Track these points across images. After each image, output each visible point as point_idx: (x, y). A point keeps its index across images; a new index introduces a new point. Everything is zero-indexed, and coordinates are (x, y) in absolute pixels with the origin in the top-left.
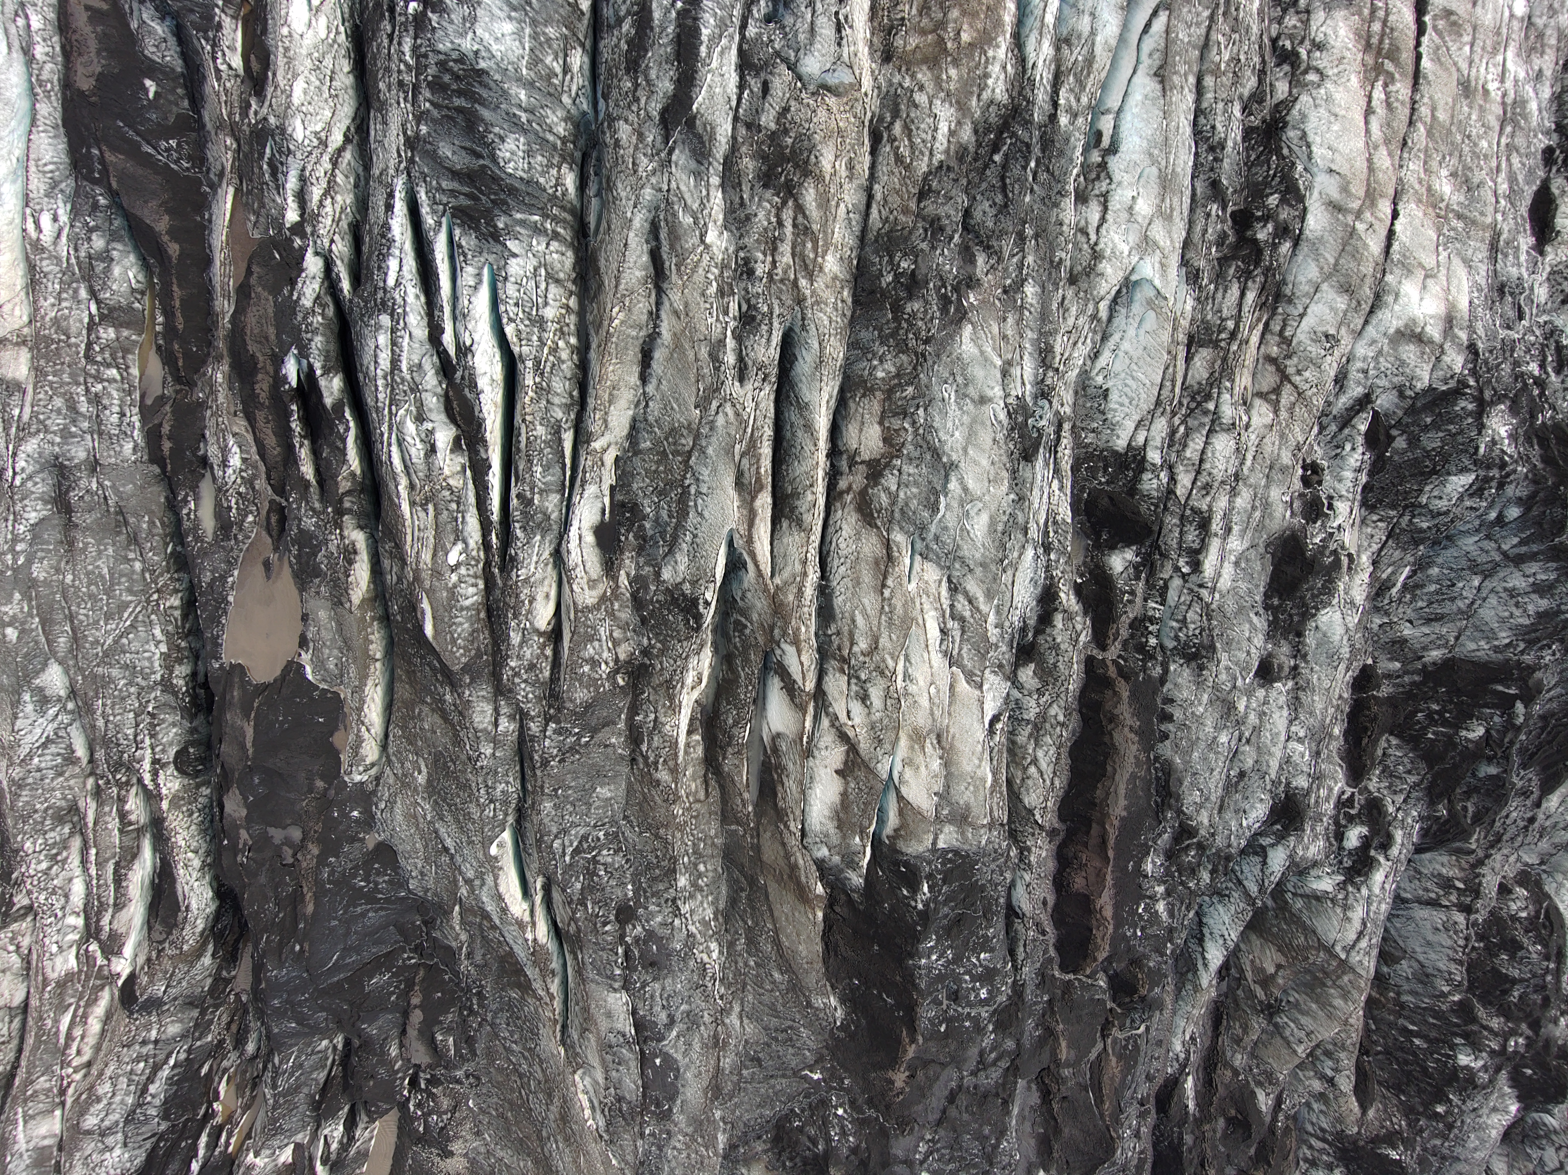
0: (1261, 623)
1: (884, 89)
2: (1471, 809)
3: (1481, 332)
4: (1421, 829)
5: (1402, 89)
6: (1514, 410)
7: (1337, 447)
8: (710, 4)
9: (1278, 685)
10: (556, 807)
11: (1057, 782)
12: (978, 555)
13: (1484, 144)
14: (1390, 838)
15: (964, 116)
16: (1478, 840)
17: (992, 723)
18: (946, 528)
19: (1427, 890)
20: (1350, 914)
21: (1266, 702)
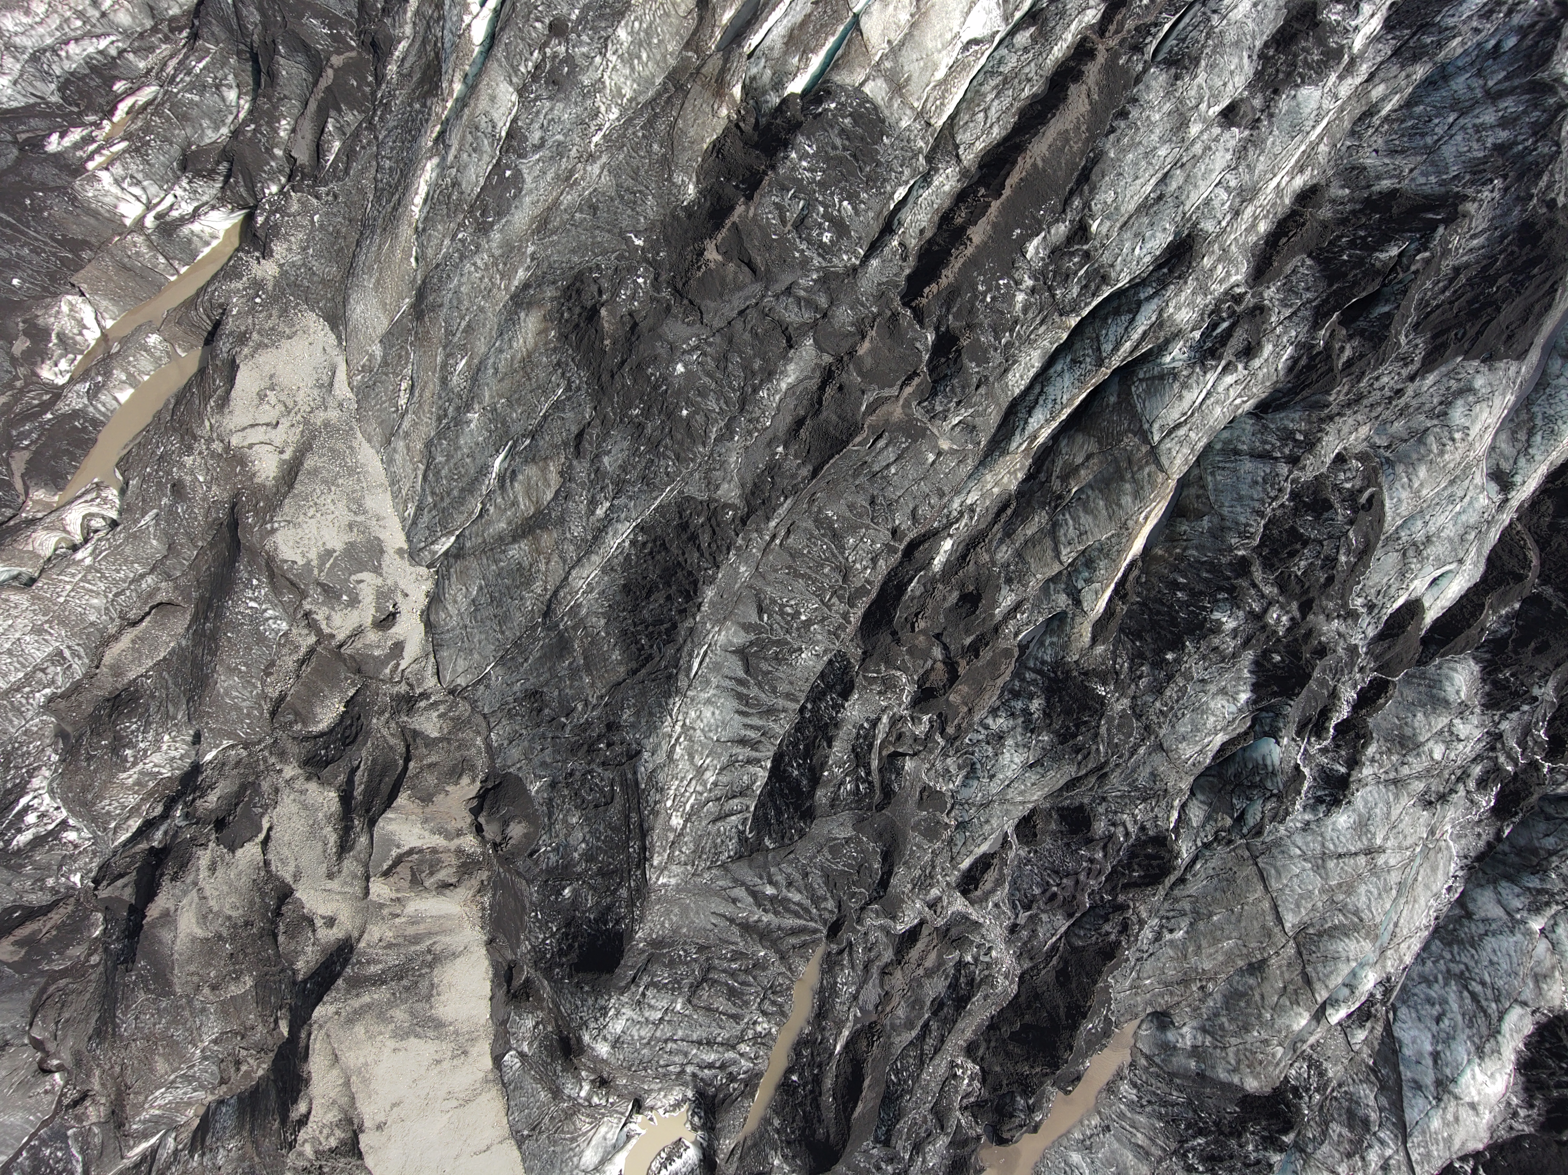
0: (1249, 68)
2: (1348, 353)
4: (1292, 357)
9: (1235, 130)
11: (995, 132)
14: (1259, 346)
16: (1337, 395)
17: (972, 41)
19: (1264, 443)
20: (1185, 393)
21: (1216, 140)
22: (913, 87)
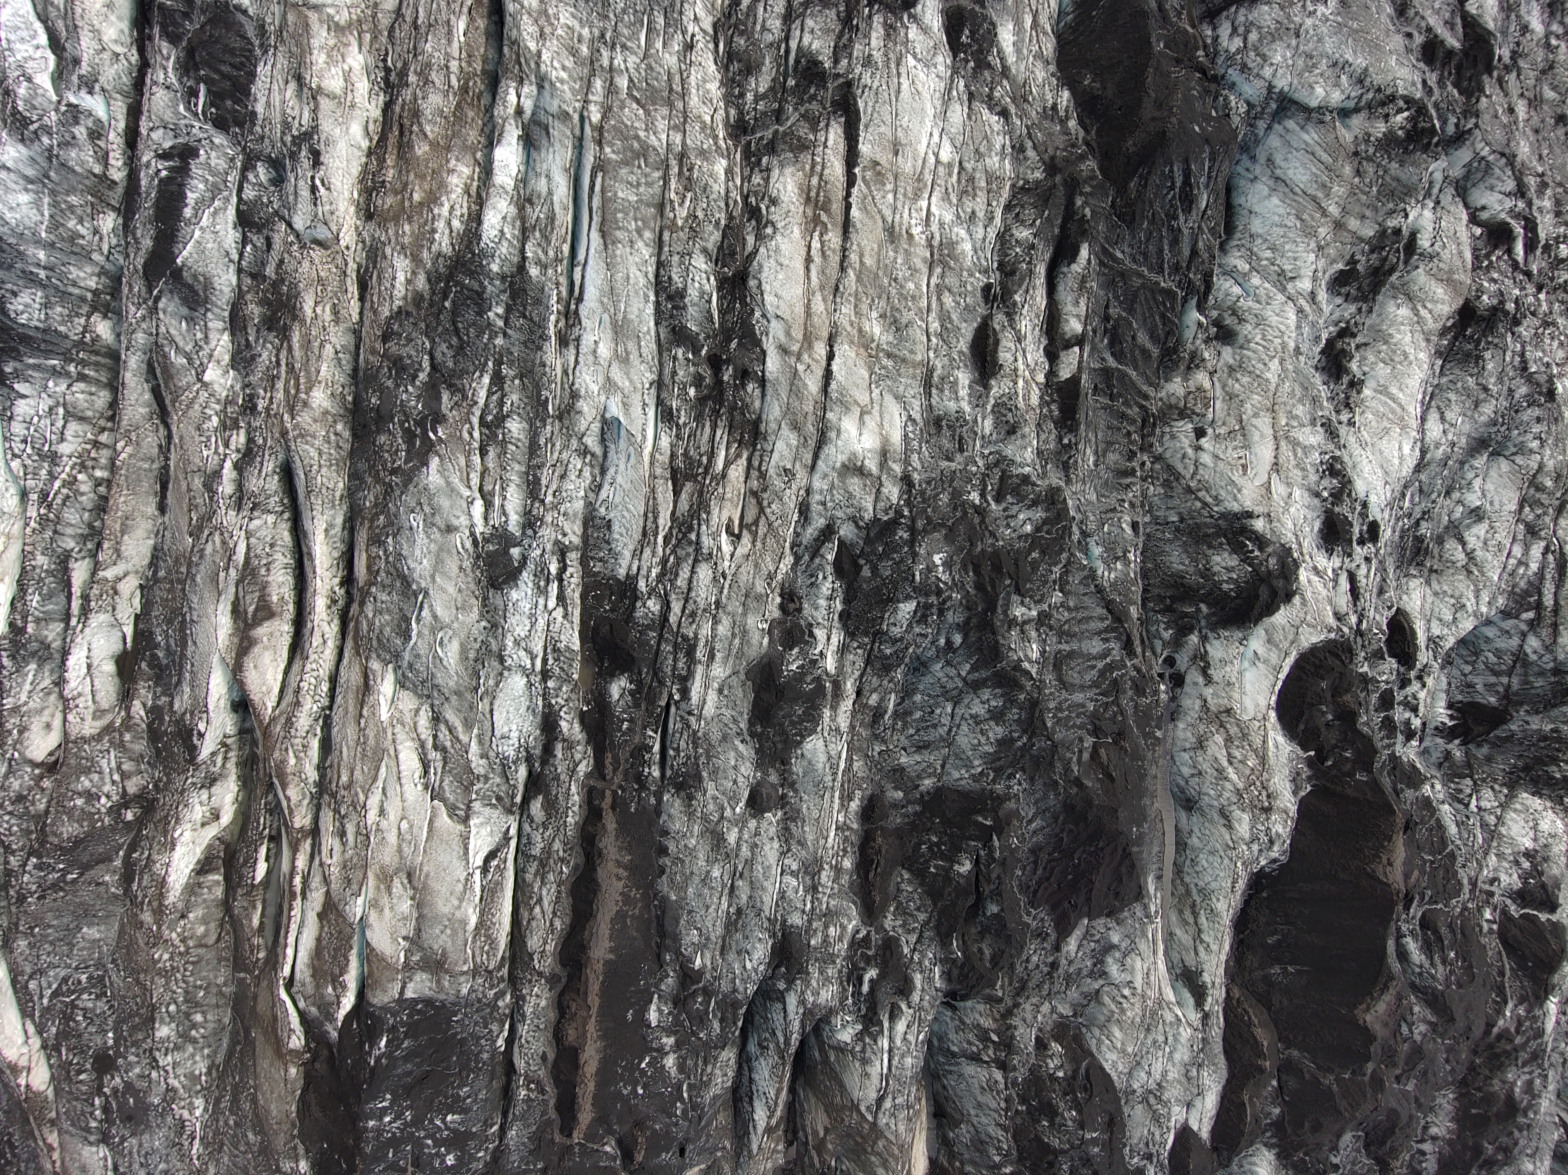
0: (748, 752)
1: (368, 243)
2: (987, 952)
3: (916, 463)
4: (943, 973)
5: (834, 238)
6: (949, 538)
7: (812, 576)
8: (200, 172)
9: (768, 815)
10: (31, 946)
11: (558, 924)
12: (451, 684)
13: (911, 285)
14: (908, 983)
15: (417, 267)
16: (1002, 987)
17: (488, 859)
18: (418, 656)
19: (970, 1043)
20: (868, 1069)
21: (757, 834)
22: (452, 957)
